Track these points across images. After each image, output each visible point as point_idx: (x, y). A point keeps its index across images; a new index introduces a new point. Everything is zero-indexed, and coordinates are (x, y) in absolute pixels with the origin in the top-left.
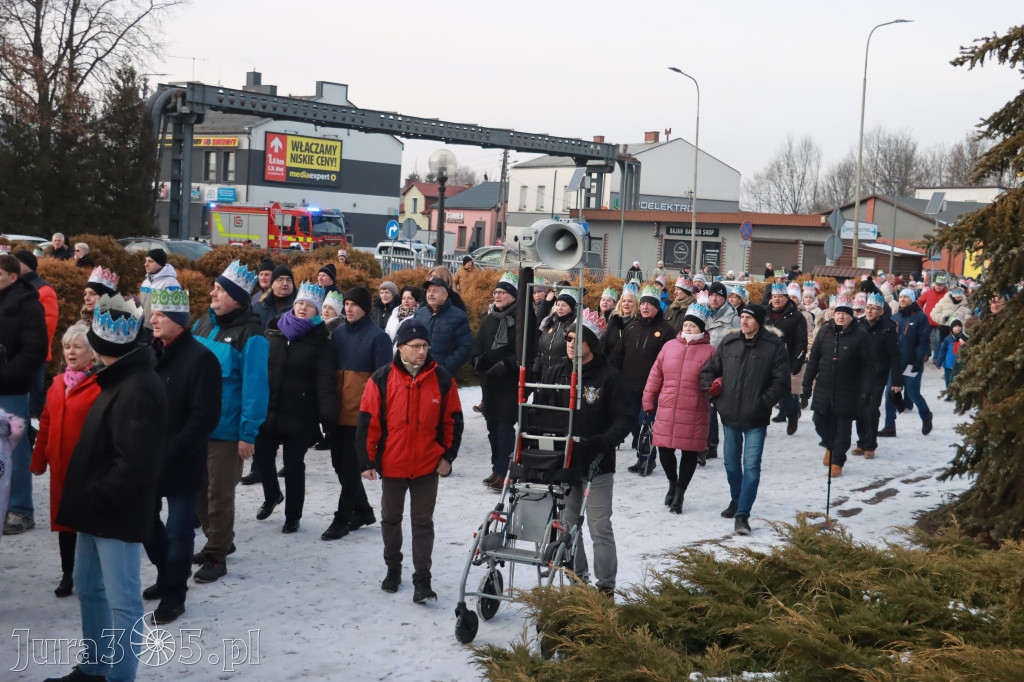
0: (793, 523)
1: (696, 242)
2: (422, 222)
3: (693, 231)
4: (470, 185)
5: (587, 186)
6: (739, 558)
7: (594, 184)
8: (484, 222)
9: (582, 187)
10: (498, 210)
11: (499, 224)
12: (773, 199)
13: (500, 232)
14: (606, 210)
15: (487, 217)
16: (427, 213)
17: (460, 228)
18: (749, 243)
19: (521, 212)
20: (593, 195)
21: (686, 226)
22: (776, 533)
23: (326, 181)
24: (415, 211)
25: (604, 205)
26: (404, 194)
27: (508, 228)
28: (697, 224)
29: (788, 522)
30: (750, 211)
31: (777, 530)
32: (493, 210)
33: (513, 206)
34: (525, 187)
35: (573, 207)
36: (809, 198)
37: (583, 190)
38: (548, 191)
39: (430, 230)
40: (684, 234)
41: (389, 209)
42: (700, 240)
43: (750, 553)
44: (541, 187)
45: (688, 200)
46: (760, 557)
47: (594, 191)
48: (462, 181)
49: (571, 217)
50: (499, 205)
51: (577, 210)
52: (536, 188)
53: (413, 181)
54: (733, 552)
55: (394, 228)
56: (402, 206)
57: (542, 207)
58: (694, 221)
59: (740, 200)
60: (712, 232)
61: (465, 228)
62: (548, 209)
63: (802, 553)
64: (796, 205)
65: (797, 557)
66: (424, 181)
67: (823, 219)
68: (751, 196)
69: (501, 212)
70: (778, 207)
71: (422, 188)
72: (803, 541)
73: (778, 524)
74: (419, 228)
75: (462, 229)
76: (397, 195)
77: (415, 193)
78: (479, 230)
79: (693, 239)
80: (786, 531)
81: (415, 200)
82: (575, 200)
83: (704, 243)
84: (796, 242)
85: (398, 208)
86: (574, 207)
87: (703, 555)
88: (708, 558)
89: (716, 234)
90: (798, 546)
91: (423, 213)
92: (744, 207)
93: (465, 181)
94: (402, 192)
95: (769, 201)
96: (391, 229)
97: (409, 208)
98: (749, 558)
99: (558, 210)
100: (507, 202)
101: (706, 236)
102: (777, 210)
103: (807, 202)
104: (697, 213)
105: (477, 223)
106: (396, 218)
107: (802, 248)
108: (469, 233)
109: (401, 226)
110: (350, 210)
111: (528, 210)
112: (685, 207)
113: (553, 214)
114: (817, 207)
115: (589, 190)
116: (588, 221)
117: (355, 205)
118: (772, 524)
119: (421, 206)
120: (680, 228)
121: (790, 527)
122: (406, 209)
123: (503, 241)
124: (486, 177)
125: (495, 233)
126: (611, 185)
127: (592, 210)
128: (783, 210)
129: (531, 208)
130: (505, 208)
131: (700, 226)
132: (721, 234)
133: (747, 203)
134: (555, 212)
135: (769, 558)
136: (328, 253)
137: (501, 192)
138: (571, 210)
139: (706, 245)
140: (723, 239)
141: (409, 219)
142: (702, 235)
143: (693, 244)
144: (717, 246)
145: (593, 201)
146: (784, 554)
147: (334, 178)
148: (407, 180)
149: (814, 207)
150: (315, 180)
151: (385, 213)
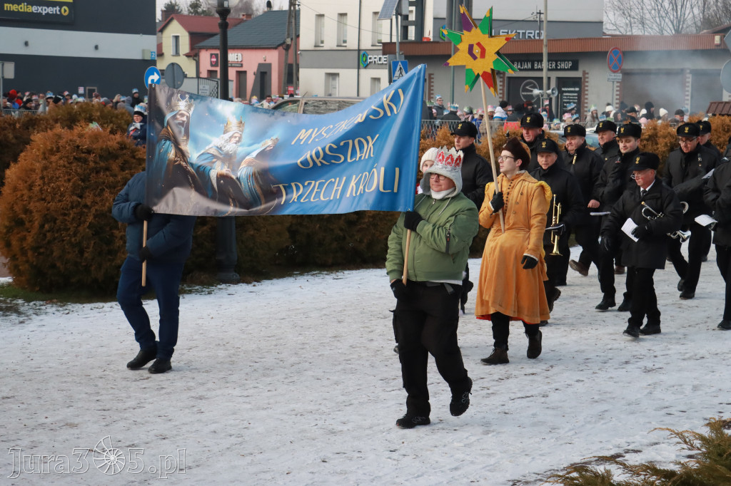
0: (706, 432)
1: (549, 78)
2: (188, 67)
3: (545, 64)
4: (249, 15)
5: (404, 12)
6: (642, 477)
7: (413, 8)
8: (270, 65)
9: (398, 13)
10: (287, 48)
11: (290, 66)
12: (648, 16)
13: (291, 76)
14: (429, 42)
15: (273, 57)
16: (194, 54)
17: (239, 73)
18: (619, 76)
19: (318, 49)
20: (412, 23)
21: (537, 58)
22: (685, 446)
23: (55, 15)
24: (177, 53)
25: (427, 34)
26: (162, 31)
27: (301, 70)
28: (550, 55)
29: (698, 431)
30: (618, 33)
31: (686, 442)
32: (281, 48)
33: (306, 40)
34: (321, 16)
35: (386, 39)
36: (696, 11)
37: (399, 17)
38: (352, 20)
39: (198, 77)
40: (533, 69)
41: (143, 51)
42: (554, 75)
43: (656, 472)
44: (343, 15)
45: (537, 23)
46: (669, 475)
47: (412, 17)
48: (238, 9)
49: (384, 54)
50: (289, 41)
51: (391, 44)
52: (336, 17)
53: (171, 11)
54: (634, 470)
55: (155, 77)
56: (160, 46)
57: (345, 42)
58: (545, 51)
59: (605, 19)
60: (570, 64)
61: (245, 72)
62: (352, 44)
63: (722, 469)
64: (679, 22)
65: (716, 474)
66: (185, 12)
67: (717, 39)
68: (617, 13)
69: (291, 51)
70: (654, 26)
71: (184, 21)
72: (720, 455)
73: (686, 435)
74: (185, 76)
75: (241, 75)
76: (153, 33)
77: (175, 28)
78: (263, 74)
79: (544, 74)
80: (697, 443)
81: (177, 38)
82: (388, 31)
83: (559, 79)
84: (682, 71)
85: (155, 49)
86: (388, 40)
87: (596, 475)
88: (603, 477)
89: (575, 68)
90: (715, 461)
91: (188, 56)
92: (609, 29)
93: (241, 10)
94: (158, 29)
95: (642, 18)
96: (151, 78)
97: (168, 48)
98: (653, 478)
99: (366, 44)
100: (298, 36)
101: (561, 70)
102: (652, 30)
103: (694, 16)
104: (549, 41)
105: (260, 65)
106: (153, 62)
107: (689, 78)
108: (251, 80)
109: (162, 73)
110: (89, 53)
111: (327, 46)
112: (532, 33)
113: (359, 50)
114: (707, 22)
115: (406, 17)
116: (406, 57)
117: (96, 47)
118: (680, 435)
119: (185, 46)
120: (527, 61)
121: (702, 438)
122: (164, 51)
123: (297, 87)
124: (269, 4)
125: (284, 78)
126: (434, 8)
127: (412, 42)
128: (662, 30)
129: (330, 43)
130: (297, 44)
131: (553, 57)
132: (582, 67)
133: (613, 24)
134: (362, 47)
135: (681, 476)
136: (69, 113)
137: (290, 23)
138: (385, 44)
139: (562, 82)
140: (584, 73)
141: (173, 64)
142: (556, 69)
143: (545, 81)
144: (577, 82)
145: (412, 30)
146: (698, 471)
147: (65, 11)
148: (162, 11)
149: (702, 23)
150: (40, 14)
151: (138, 56)
